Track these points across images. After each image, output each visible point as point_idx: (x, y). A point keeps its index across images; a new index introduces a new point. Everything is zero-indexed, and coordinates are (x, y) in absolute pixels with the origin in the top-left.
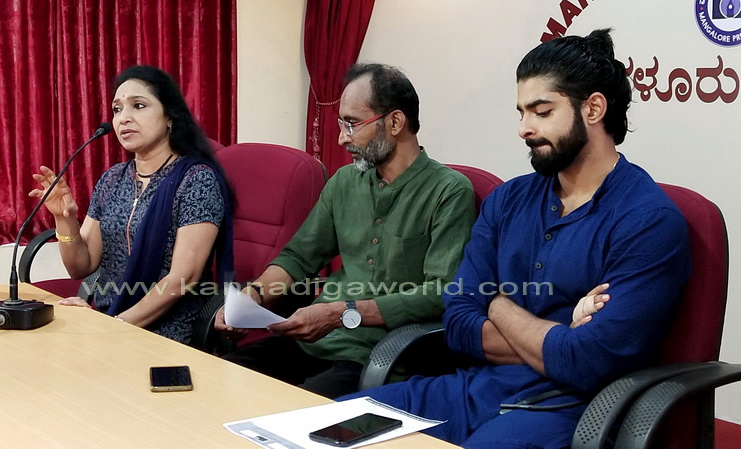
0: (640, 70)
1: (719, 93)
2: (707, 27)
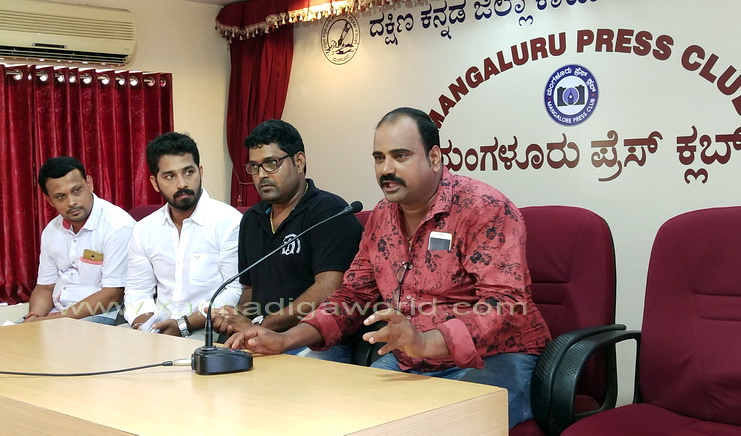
0: (503, 147)
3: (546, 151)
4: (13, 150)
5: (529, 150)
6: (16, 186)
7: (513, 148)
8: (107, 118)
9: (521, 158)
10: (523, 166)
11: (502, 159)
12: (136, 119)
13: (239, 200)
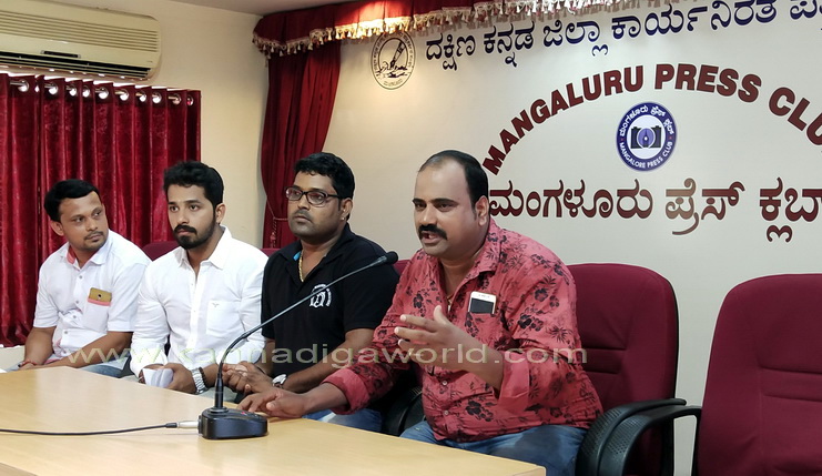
0: (569, 191)
1: (636, 210)
2: (626, 155)
3: (615, 198)
4: (15, 172)
5: (597, 197)
6: (17, 211)
7: (579, 193)
8: (125, 138)
9: (589, 205)
10: (590, 214)
11: (567, 204)
12: (158, 141)
13: (273, 238)
